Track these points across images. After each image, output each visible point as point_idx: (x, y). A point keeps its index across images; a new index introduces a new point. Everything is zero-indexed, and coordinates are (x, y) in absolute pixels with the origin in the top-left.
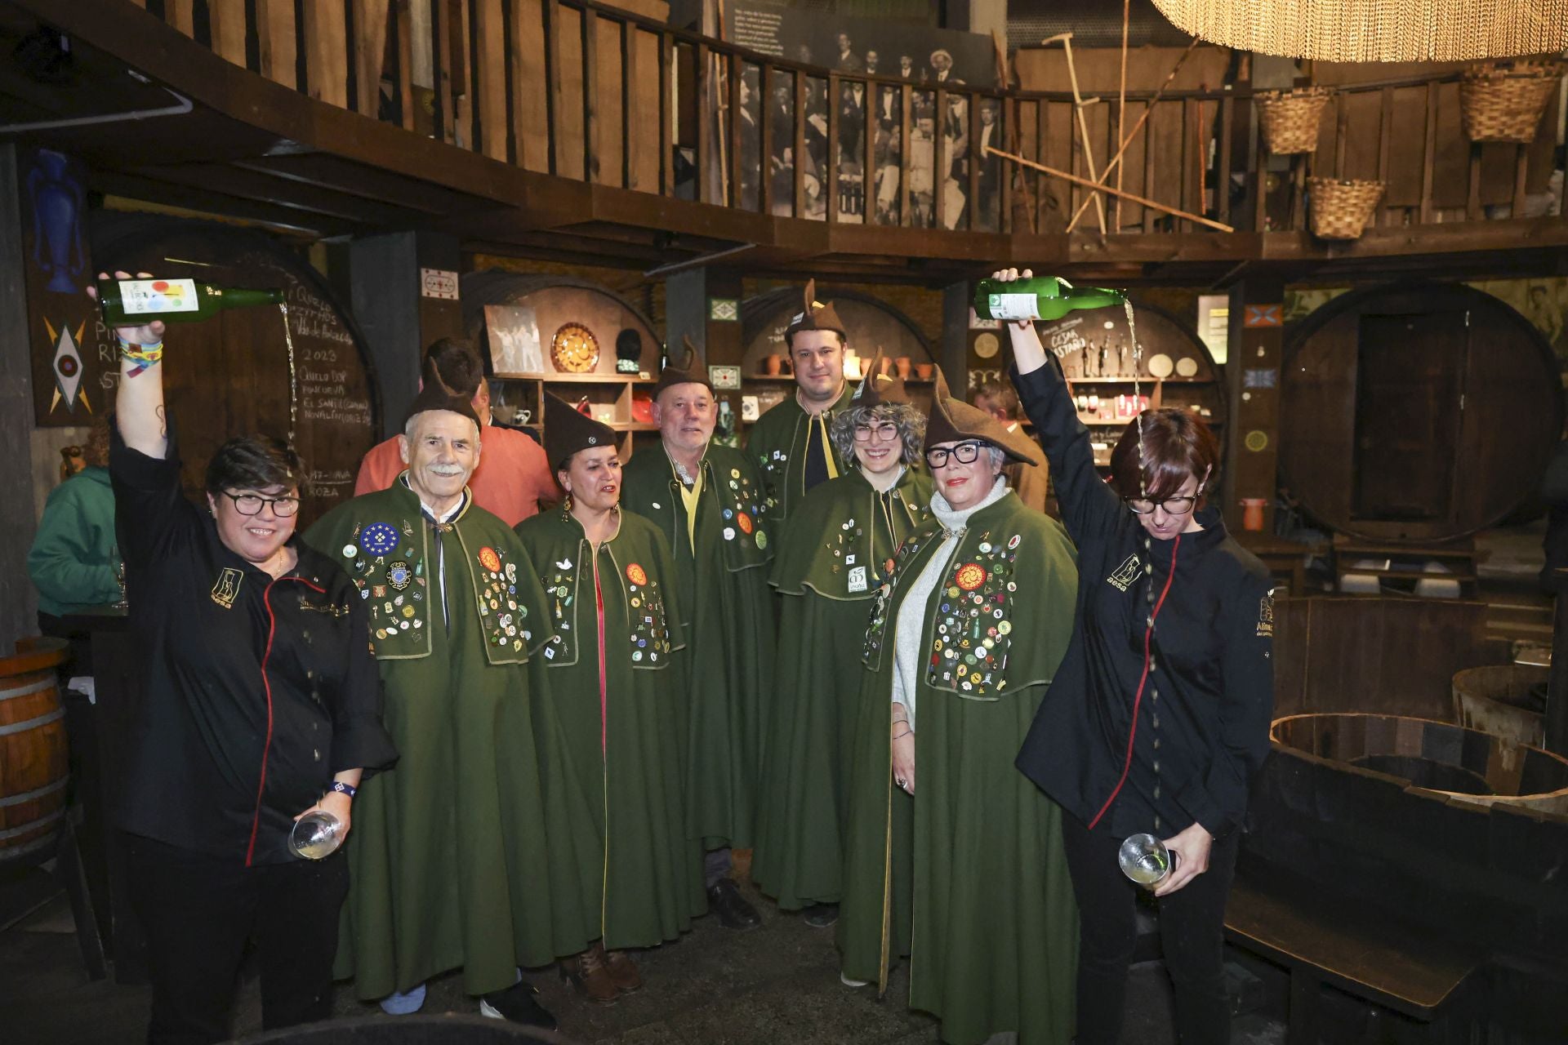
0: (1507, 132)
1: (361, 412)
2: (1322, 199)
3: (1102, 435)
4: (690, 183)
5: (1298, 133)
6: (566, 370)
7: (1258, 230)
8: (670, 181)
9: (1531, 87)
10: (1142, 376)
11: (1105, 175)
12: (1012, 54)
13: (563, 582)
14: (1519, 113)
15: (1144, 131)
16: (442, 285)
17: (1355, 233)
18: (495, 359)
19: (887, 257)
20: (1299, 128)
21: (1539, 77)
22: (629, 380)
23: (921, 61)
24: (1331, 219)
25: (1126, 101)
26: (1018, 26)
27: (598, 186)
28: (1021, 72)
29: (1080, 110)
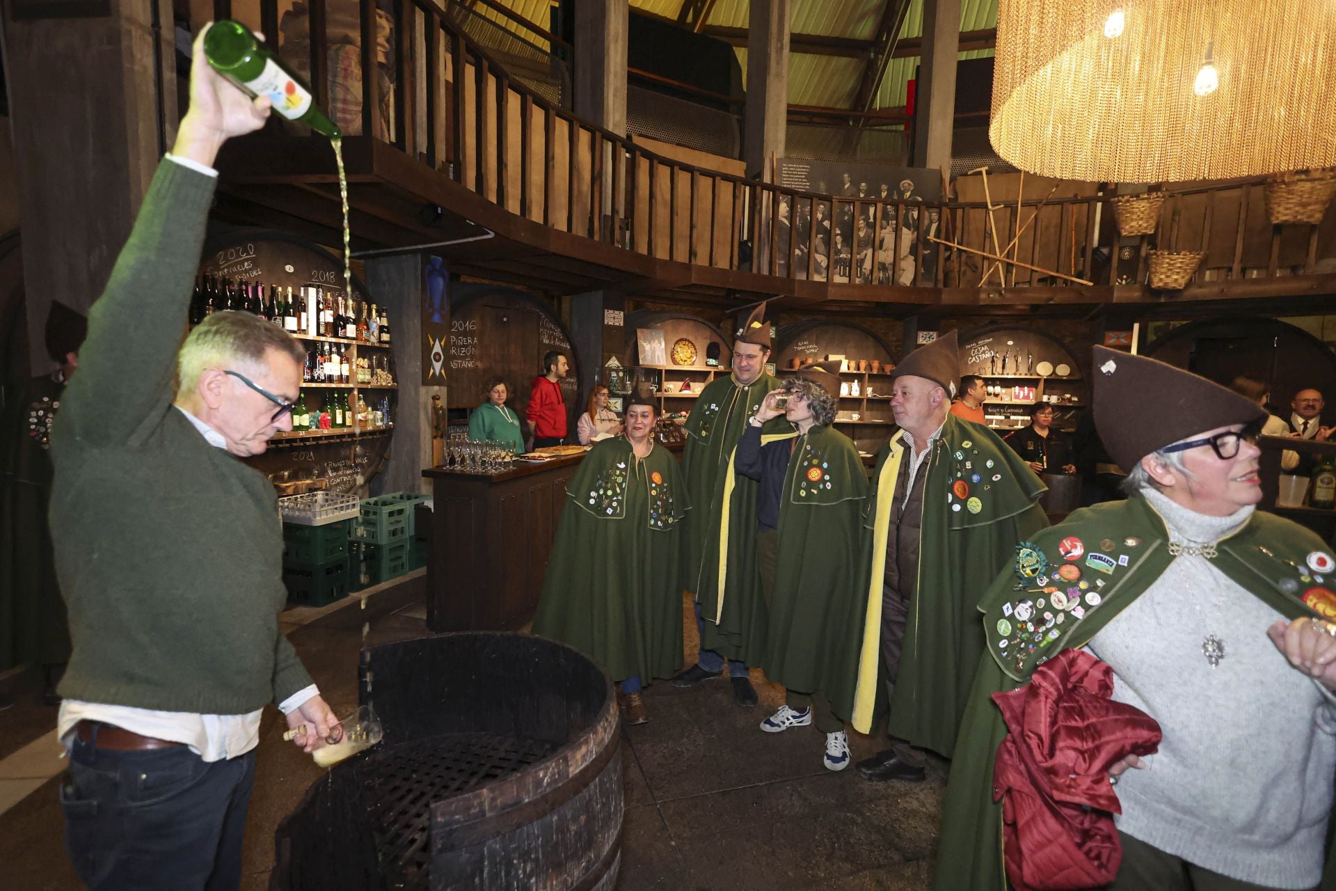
0: (1299, 217)
1: (572, 383)
2: (1156, 264)
3: (1002, 410)
4: (747, 264)
5: (1140, 222)
6: (678, 364)
7: (1111, 284)
8: (736, 262)
9: (1319, 187)
10: (1031, 375)
11: (1006, 252)
12: (953, 179)
13: (621, 475)
14: (1310, 204)
15: (1034, 222)
16: (614, 318)
17: (1180, 286)
18: (641, 357)
19: (866, 302)
20: (1141, 219)
21: (1326, 180)
22: (713, 370)
23: (894, 187)
24: (1163, 277)
25: (1022, 206)
26: (959, 161)
27: (696, 265)
28: (958, 190)
29: (991, 213)
